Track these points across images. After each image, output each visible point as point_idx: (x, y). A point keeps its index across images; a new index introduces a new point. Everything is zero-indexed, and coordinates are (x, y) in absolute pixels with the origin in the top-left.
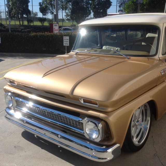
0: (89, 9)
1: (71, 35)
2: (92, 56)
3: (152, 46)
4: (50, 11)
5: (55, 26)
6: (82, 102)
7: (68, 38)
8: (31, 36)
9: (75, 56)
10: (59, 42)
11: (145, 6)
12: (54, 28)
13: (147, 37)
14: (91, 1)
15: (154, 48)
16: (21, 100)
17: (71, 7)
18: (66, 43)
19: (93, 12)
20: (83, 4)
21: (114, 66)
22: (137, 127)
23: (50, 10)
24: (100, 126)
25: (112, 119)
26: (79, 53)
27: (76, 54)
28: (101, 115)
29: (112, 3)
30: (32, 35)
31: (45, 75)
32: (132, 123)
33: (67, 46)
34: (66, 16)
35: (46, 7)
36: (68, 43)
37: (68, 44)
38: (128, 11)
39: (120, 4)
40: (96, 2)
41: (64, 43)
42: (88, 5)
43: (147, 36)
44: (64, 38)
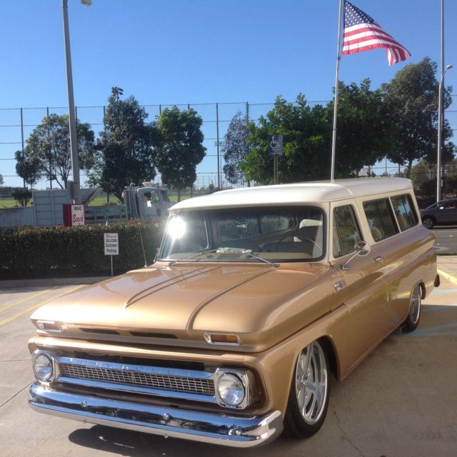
0: (149, 164)
1: (122, 230)
2: (206, 266)
3: (316, 244)
4: (45, 172)
5: (76, 209)
6: (210, 341)
7: (115, 236)
8: (17, 236)
9: (168, 269)
10: (94, 248)
11: (288, 159)
12: (73, 214)
13: (302, 228)
14: (154, 146)
15: (318, 245)
16: (71, 360)
17: (101, 160)
18: (110, 248)
19: (160, 171)
20: (134, 153)
21: (248, 283)
22: (305, 391)
23: (46, 169)
24: (246, 379)
25: (264, 365)
26: (177, 263)
27: (170, 265)
28: (246, 359)
29: (205, 149)
30: (22, 235)
31: (130, 303)
32: (297, 381)
33: (114, 256)
34: (89, 182)
35: (36, 162)
36: (117, 248)
37: (115, 251)
38: (251, 172)
39: (226, 151)
40: (166, 149)
41: (106, 248)
42: (148, 157)
43: (301, 226)
44: (105, 238)
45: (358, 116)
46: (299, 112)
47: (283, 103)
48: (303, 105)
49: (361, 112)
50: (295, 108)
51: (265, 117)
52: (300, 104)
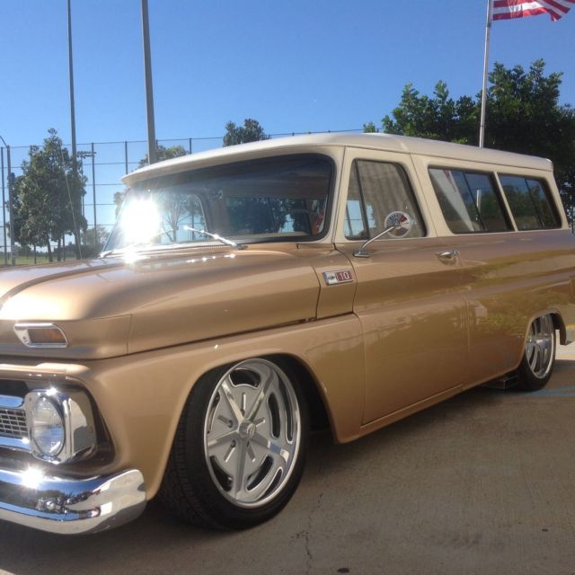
6: (26, 342)
45: (523, 112)
46: (437, 107)
47: (414, 95)
48: (444, 98)
49: (527, 105)
50: (431, 101)
51: (392, 118)
52: (440, 96)
